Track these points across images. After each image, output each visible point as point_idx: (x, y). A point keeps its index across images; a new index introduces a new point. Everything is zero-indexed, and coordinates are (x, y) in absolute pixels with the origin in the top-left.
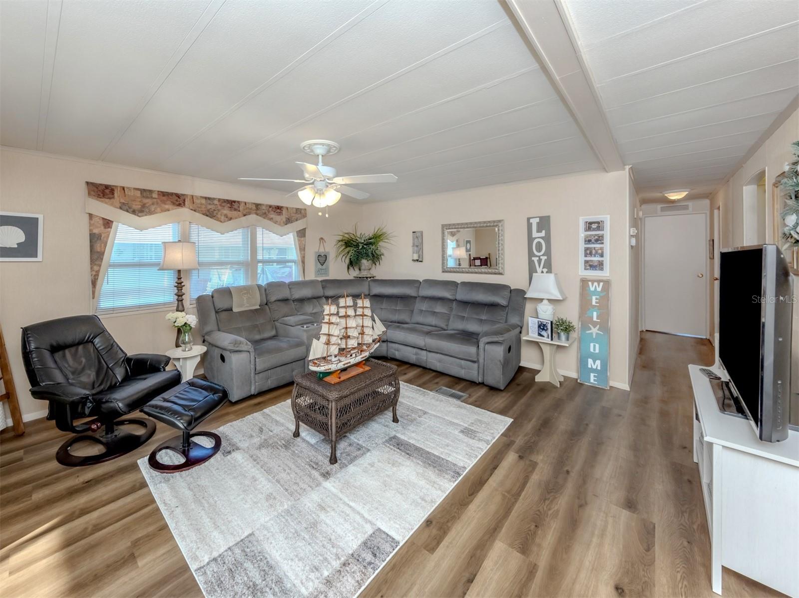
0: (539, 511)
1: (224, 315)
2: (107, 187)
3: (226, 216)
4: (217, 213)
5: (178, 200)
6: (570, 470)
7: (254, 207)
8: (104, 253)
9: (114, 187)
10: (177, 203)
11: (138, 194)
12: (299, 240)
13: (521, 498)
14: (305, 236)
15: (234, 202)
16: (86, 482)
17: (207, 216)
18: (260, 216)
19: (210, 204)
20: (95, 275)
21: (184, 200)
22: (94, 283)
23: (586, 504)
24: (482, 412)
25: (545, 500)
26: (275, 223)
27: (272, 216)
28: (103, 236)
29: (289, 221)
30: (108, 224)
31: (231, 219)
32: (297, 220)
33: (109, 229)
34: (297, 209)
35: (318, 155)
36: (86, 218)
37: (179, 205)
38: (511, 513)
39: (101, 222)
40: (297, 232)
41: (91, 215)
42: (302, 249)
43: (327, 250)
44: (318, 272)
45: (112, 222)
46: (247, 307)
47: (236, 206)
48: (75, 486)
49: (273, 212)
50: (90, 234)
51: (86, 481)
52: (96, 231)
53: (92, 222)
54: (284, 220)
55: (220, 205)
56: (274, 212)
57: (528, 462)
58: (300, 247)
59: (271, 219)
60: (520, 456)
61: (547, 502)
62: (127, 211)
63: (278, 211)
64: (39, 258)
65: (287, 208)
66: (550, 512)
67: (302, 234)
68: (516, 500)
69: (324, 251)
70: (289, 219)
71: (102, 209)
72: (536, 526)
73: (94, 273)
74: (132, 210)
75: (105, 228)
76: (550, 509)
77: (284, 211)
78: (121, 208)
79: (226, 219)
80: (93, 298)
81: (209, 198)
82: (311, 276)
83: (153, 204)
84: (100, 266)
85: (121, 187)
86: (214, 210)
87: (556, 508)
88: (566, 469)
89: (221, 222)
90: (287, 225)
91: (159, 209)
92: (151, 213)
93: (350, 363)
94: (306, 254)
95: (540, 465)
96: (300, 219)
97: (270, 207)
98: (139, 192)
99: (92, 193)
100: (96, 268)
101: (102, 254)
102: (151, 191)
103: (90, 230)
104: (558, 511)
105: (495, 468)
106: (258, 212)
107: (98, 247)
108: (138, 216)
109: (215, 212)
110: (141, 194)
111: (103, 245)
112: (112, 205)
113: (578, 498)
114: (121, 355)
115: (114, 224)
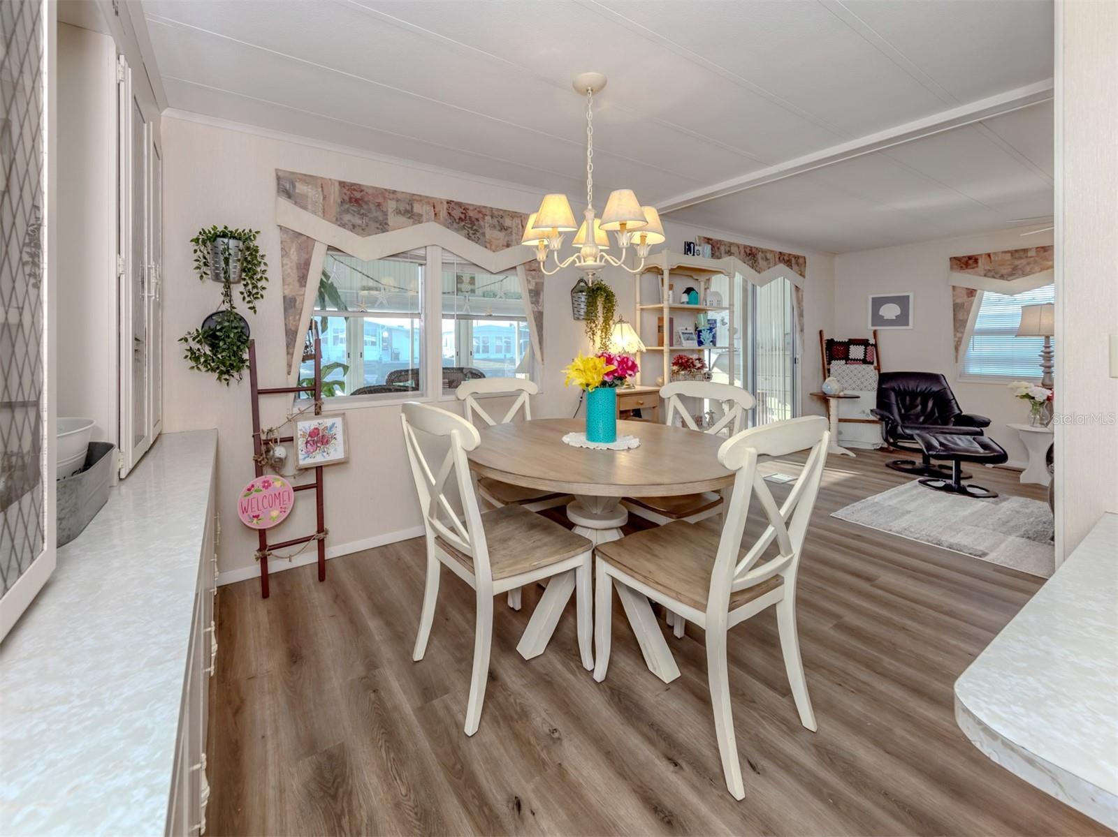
2: (970, 258)
8: (967, 320)
9: (977, 257)
11: (1008, 256)
20: (958, 341)
22: (957, 349)
28: (966, 304)
30: (971, 293)
33: (973, 298)
36: (951, 289)
39: (964, 292)
41: (954, 287)
45: (975, 290)
50: (954, 304)
52: (958, 301)
53: (955, 293)
62: (994, 277)
64: (911, 326)
71: (965, 279)
73: (957, 339)
74: (999, 275)
75: (969, 297)
78: (985, 276)
80: (957, 362)
83: (1028, 264)
84: (963, 333)
85: (986, 254)
91: (1037, 268)
92: (1024, 274)
98: (1009, 254)
99: (955, 266)
100: (959, 335)
101: (965, 322)
102: (1025, 250)
103: (954, 301)
107: (960, 316)
108: (1007, 280)
110: (1012, 256)
111: (965, 313)
112: (976, 274)
115: (978, 292)
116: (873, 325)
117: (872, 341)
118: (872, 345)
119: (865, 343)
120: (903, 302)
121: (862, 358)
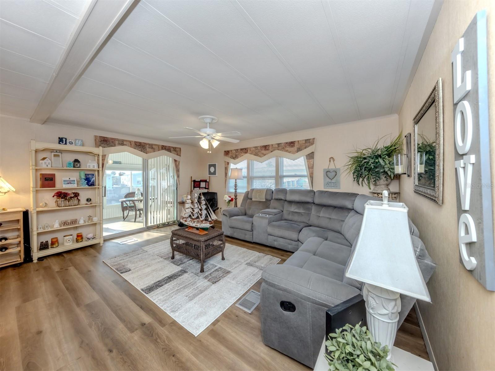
2: (228, 151)
3: (263, 154)
4: (259, 154)
5: (245, 151)
7: (277, 146)
10: (245, 152)
12: (308, 161)
14: (313, 157)
15: (267, 146)
17: (255, 155)
18: (280, 150)
19: (256, 150)
21: (247, 150)
22: (225, 183)
26: (290, 153)
27: (287, 149)
29: (299, 150)
30: (228, 163)
31: (265, 155)
32: (305, 148)
34: (306, 140)
36: (224, 162)
37: (246, 153)
40: (306, 156)
43: (337, 167)
44: (327, 184)
47: (267, 148)
49: (288, 146)
52: (226, 166)
53: (225, 164)
54: (296, 149)
55: (261, 149)
56: (289, 146)
59: (287, 151)
62: (232, 158)
63: (292, 144)
64: (216, 175)
65: (298, 142)
67: (311, 156)
69: (334, 167)
70: (299, 148)
75: (228, 165)
77: (296, 144)
78: (230, 158)
79: (263, 155)
81: (256, 147)
83: (239, 154)
84: (226, 178)
85: (231, 150)
86: (258, 152)
89: (260, 157)
90: (298, 153)
91: (240, 156)
92: (238, 158)
94: (314, 171)
96: (308, 147)
97: (286, 143)
101: (227, 174)
106: (279, 148)
107: (226, 172)
109: (259, 153)
110: (235, 151)
115: (230, 163)
116: (209, 175)
117: (208, 181)
118: (208, 182)
119: (205, 181)
121: (205, 187)
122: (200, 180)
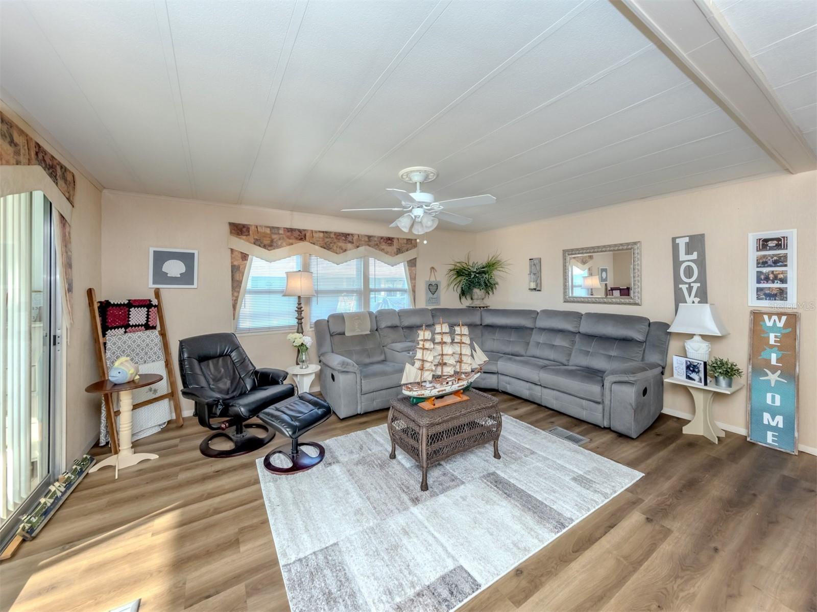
0: (666, 588)
1: (337, 338)
2: (244, 226)
3: (341, 248)
4: (333, 246)
5: (300, 235)
6: (719, 547)
7: (367, 239)
8: (242, 281)
9: (249, 226)
10: (300, 238)
11: (268, 231)
12: (409, 270)
13: (642, 568)
14: (415, 266)
15: (349, 235)
16: (217, 472)
17: (325, 248)
18: (372, 247)
19: (327, 237)
20: (235, 300)
21: (305, 235)
22: (234, 307)
23: (740, 595)
24: (604, 460)
25: (677, 577)
26: (387, 254)
27: (383, 247)
28: (241, 267)
29: (399, 251)
30: (245, 257)
31: (345, 250)
32: (407, 250)
33: (245, 262)
34: (408, 240)
35: (416, 183)
36: (229, 252)
37: (301, 239)
38: (625, 583)
39: (240, 255)
40: (408, 261)
41: (232, 250)
42: (413, 278)
43: (438, 280)
44: (429, 301)
45: (248, 255)
46: (358, 331)
47: (350, 238)
48: (208, 473)
49: (384, 243)
50: (232, 266)
51: (216, 470)
52: (236, 263)
53: (233, 256)
54: (395, 250)
55: (336, 238)
56: (386, 243)
57: (657, 527)
58: (410, 276)
59: (382, 250)
60: (647, 519)
61: (679, 581)
62: (260, 246)
63: (389, 242)
64: (195, 286)
65: (398, 239)
66: (682, 594)
67: (412, 263)
68: (635, 570)
69: (435, 280)
70: (399, 249)
71: (241, 244)
72: (659, 607)
73: (234, 298)
74: (263, 245)
75: (243, 260)
76: (682, 590)
77: (395, 241)
78: (254, 244)
79: (341, 251)
80: (234, 319)
81: (326, 232)
82: (422, 304)
83: (280, 239)
84: (239, 292)
85: (255, 225)
86: (331, 243)
87: (692, 590)
88: (713, 545)
89: (337, 253)
90: (398, 256)
91: (284, 244)
92: (278, 247)
93: (445, 390)
94: (416, 283)
95: (676, 534)
96: (410, 250)
97: (382, 238)
98: (269, 229)
99: (233, 231)
100: (236, 294)
101: (241, 282)
102: (278, 228)
103: (232, 263)
104: (694, 595)
105: (612, 527)
106: (370, 243)
107: (237, 277)
108: (268, 250)
109: (331, 245)
110: (270, 230)
111: (241, 275)
112: (248, 241)
113: (729, 586)
114: (251, 368)
116: (154, 283)
117: (155, 302)
118: (155, 306)
119: (147, 304)
120: (187, 259)
121: (144, 322)
122: (126, 302)
